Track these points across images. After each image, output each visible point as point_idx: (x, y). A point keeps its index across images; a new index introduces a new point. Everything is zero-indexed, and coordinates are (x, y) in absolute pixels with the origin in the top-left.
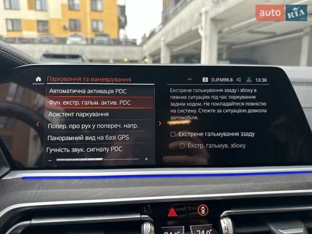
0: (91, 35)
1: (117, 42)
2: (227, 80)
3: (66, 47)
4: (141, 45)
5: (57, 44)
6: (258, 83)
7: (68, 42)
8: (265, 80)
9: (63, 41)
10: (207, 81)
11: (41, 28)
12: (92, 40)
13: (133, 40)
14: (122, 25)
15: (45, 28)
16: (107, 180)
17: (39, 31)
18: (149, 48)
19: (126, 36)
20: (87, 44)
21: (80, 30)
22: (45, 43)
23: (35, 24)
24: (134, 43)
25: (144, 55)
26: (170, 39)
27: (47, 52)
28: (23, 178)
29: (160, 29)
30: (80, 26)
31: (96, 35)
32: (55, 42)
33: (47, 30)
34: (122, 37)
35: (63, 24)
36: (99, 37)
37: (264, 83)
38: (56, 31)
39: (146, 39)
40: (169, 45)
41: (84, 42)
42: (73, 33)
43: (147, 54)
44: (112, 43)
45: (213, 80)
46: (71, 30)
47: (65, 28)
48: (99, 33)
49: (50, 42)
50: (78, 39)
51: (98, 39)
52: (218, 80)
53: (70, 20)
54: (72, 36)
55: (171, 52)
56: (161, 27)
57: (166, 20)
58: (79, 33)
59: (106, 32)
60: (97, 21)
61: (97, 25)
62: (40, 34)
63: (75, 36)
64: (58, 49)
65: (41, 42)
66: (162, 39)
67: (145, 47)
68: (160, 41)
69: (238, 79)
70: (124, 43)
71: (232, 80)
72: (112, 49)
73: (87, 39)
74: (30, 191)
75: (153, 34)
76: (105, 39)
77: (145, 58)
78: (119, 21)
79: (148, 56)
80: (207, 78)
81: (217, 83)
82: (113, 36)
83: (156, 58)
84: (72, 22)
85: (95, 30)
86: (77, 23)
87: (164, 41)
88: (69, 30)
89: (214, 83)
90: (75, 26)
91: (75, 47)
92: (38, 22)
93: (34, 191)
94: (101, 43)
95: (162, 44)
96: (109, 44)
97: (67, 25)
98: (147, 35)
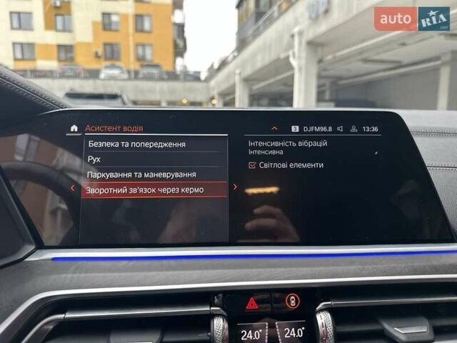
0: (134, 66)
1: (173, 76)
2: (324, 129)
3: (98, 82)
4: (208, 80)
5: (85, 78)
6: (366, 133)
7: (102, 76)
8: (375, 129)
9: (94, 74)
10: (298, 131)
11: (63, 55)
12: (136, 73)
13: (195, 72)
14: (180, 51)
15: (69, 55)
16: (165, 262)
17: (60, 60)
18: (218, 84)
19: (185, 67)
20: (130, 79)
21: (118, 59)
22: (69, 77)
23: (55, 50)
24: (196, 77)
25: (211, 95)
26: (248, 71)
27: (71, 90)
28: (54, 259)
29: (235, 57)
30: (119, 53)
31: (142, 66)
32: (82, 75)
33: (72, 59)
34: (179, 68)
35: (94, 50)
36: (145, 69)
37: (375, 133)
38: (84, 60)
39: (213, 72)
40: (247, 81)
41: (126, 76)
42: (108, 63)
43: (215, 93)
44: (165, 77)
45: (305, 129)
46: (106, 59)
47: (97, 56)
48: (146, 63)
49: (76, 76)
50: (115, 72)
51: (146, 71)
52: (312, 129)
53: (105, 44)
54: (107, 67)
55: (251, 90)
56: (236, 54)
57: (242, 44)
58: (117, 63)
59: (157, 61)
60: (143, 46)
61: (144, 51)
62: (62, 64)
63: (113, 67)
64: (87, 86)
65: (62, 76)
66: (238, 72)
67: (213, 83)
68: (235, 74)
69: (338, 129)
70: (182, 77)
71: (330, 129)
72: (165, 85)
73: (129, 72)
74: (64, 276)
75: (224, 64)
76: (155, 71)
77: (213, 98)
78: (176, 46)
79: (216, 97)
80: (297, 127)
81: (311, 133)
82: (167, 67)
83: (228, 98)
84: (108, 48)
85: (141, 59)
86: (115, 49)
87: (240, 74)
88: (102, 59)
89: (307, 133)
90: (111, 53)
91: (112, 82)
92: (60, 47)
93: (69, 276)
94: (149, 78)
95: (237, 78)
96: (161, 79)
97: (100, 51)
98: (216, 66)
